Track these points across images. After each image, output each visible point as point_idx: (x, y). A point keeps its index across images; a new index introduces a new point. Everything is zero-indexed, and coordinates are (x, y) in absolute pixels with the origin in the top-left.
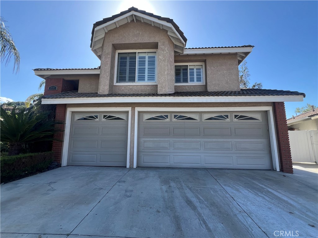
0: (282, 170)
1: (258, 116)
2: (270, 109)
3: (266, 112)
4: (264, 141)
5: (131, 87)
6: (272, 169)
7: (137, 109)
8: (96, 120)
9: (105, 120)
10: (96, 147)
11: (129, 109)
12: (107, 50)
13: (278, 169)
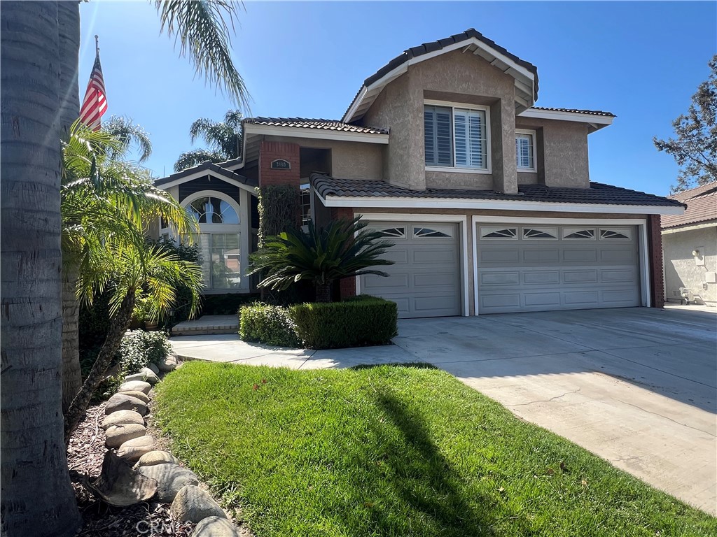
0: (653, 305)
1: (627, 233)
2: (643, 222)
3: (637, 227)
4: (633, 268)
5: (447, 176)
6: (641, 305)
7: (476, 219)
8: (401, 237)
9: (418, 236)
10: (406, 284)
11: (462, 218)
12: (416, 102)
13: (649, 305)
